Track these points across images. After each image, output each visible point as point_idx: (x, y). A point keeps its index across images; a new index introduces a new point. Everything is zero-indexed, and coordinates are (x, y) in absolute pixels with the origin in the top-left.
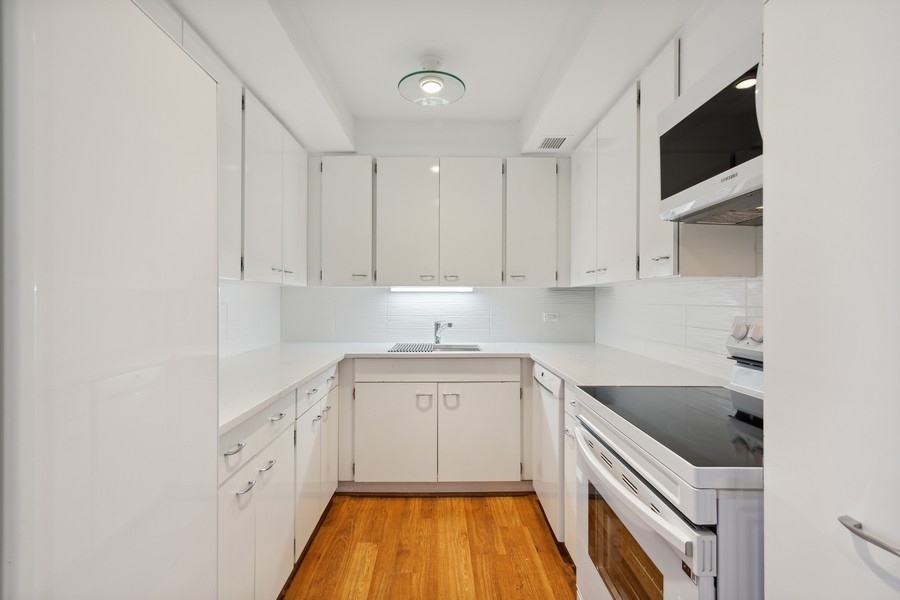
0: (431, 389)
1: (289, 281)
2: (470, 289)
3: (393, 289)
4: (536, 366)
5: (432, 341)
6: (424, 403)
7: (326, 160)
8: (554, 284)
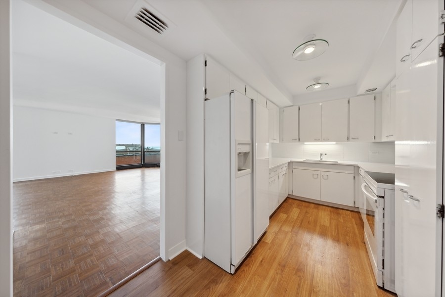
0: (318, 173)
1: (275, 142)
2: (335, 143)
3: (305, 143)
4: (360, 169)
5: (320, 159)
6: (315, 176)
7: (284, 109)
8: (373, 141)
